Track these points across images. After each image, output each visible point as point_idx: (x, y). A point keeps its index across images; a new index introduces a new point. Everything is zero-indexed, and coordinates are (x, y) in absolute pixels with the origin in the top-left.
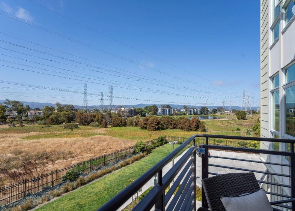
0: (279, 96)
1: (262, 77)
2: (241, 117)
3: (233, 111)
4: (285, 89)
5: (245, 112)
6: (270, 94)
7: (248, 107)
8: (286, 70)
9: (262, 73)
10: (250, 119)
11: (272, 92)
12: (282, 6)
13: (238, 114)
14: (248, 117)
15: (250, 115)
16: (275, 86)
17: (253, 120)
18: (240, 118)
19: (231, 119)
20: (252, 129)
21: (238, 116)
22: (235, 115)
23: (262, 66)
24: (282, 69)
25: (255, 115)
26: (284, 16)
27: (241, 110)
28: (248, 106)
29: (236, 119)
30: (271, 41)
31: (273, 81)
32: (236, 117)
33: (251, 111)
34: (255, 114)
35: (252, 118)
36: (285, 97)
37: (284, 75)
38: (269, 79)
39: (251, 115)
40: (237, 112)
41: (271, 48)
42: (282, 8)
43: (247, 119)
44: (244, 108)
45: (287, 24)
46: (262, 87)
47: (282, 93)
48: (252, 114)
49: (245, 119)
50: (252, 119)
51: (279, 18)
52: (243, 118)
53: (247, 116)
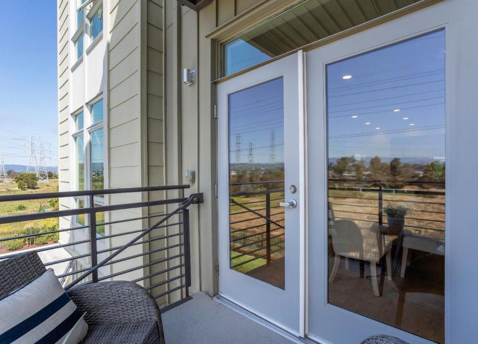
0: (83, 143)
1: (60, 112)
2: (26, 184)
3: (10, 173)
4: (90, 133)
5: (34, 175)
6: (72, 139)
7: (41, 168)
8: (92, 106)
9: (60, 105)
10: (45, 186)
11: (75, 137)
12: (86, 14)
13: (22, 179)
14: (42, 183)
15: (45, 181)
16: (79, 129)
17: (51, 188)
18: (25, 187)
19: (5, 190)
20: (48, 204)
21: (20, 184)
22: (15, 182)
23: (60, 95)
24: (87, 104)
25: (53, 180)
26: (89, 30)
27: (27, 171)
28: (41, 165)
29: (17, 188)
30: (73, 59)
31: (75, 121)
32: (17, 184)
33: (47, 174)
34: (54, 178)
35: (47, 186)
36: (90, 143)
37: (89, 112)
38: (70, 116)
39: (47, 181)
40: (19, 176)
41: (73, 70)
42: (87, 17)
43: (38, 188)
44: (33, 169)
45: (92, 42)
46: (61, 129)
47: (87, 138)
48: (47, 178)
49: (35, 189)
50: (48, 188)
51: (83, 31)
52: (31, 185)
53: (39, 182)
